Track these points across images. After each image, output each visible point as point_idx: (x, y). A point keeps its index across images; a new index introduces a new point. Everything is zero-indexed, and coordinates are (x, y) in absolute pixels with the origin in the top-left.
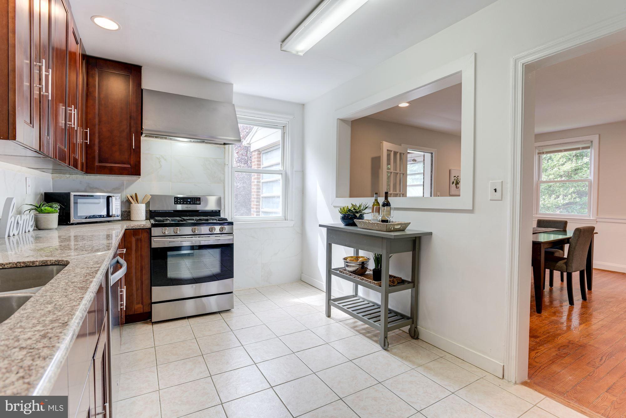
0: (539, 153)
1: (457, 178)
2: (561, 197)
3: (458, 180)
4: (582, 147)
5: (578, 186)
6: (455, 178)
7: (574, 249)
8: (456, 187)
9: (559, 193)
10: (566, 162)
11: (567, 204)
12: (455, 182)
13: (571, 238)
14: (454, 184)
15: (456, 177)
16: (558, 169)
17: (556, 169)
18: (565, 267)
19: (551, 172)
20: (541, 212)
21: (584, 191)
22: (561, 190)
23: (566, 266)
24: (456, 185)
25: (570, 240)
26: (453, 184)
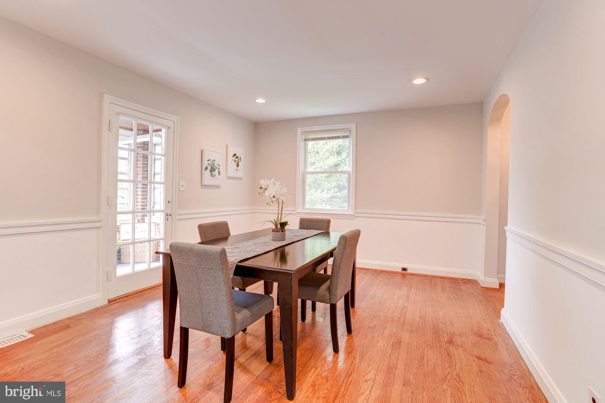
0: (305, 140)
1: (212, 163)
2: (326, 191)
3: (214, 166)
4: (342, 136)
5: (338, 180)
6: (209, 162)
7: (339, 267)
8: (211, 174)
9: (324, 186)
10: (329, 156)
11: (330, 198)
12: (209, 168)
13: (335, 249)
14: (208, 171)
15: (212, 161)
16: (323, 163)
17: (321, 163)
18: (328, 295)
19: (317, 166)
20: (307, 206)
21: (342, 185)
22: (326, 183)
23: (330, 295)
24: (211, 172)
25: (335, 252)
26: (206, 170)
